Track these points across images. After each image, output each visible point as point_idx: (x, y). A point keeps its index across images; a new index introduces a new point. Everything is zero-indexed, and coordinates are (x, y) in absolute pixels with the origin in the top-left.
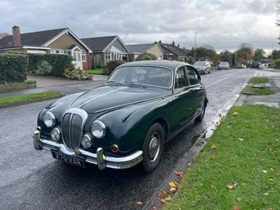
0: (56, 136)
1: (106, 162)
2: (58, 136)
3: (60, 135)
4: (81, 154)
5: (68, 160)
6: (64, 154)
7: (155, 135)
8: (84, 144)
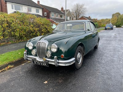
0: (34, 53)
1: (58, 63)
2: (35, 53)
3: (36, 52)
4: (46, 60)
5: (40, 64)
6: (38, 61)
7: (79, 52)
8: (47, 55)
